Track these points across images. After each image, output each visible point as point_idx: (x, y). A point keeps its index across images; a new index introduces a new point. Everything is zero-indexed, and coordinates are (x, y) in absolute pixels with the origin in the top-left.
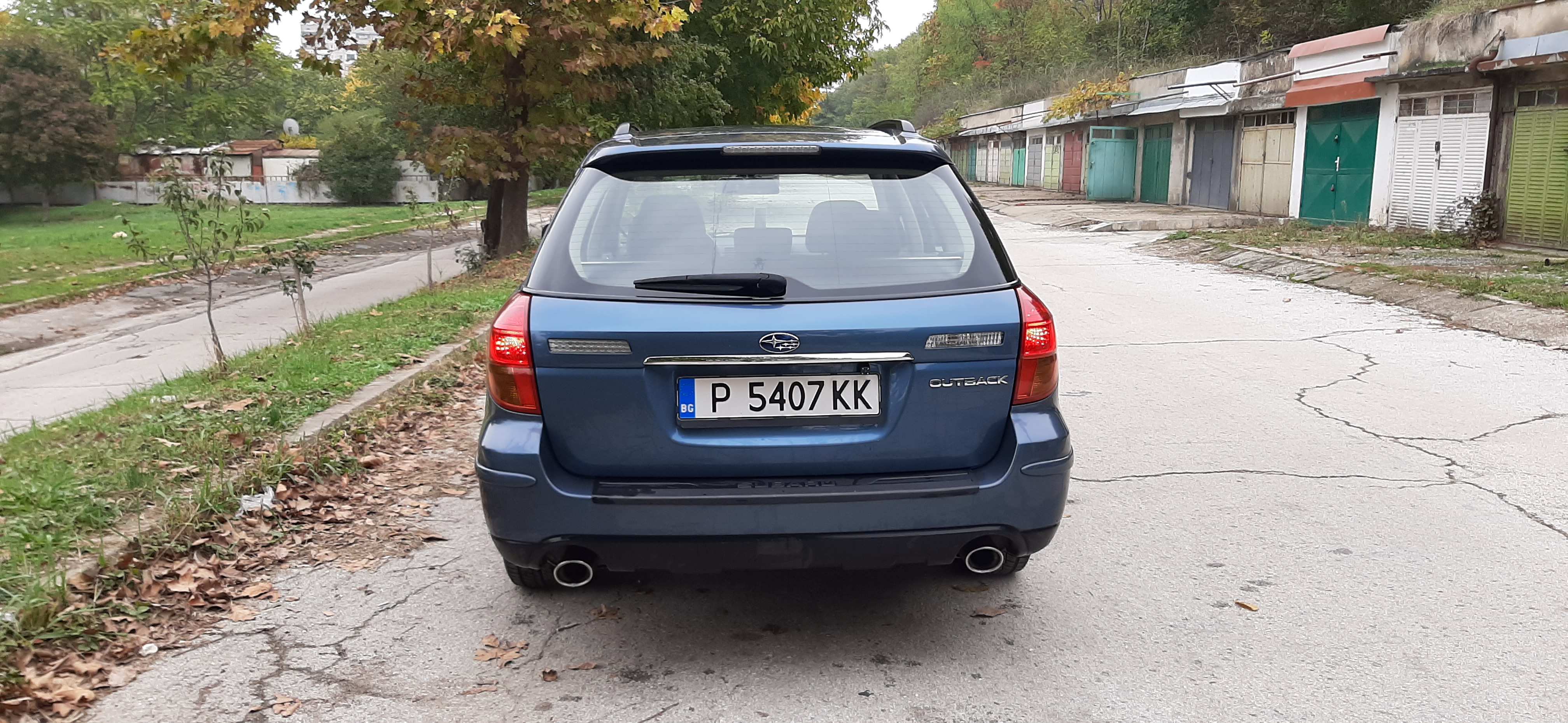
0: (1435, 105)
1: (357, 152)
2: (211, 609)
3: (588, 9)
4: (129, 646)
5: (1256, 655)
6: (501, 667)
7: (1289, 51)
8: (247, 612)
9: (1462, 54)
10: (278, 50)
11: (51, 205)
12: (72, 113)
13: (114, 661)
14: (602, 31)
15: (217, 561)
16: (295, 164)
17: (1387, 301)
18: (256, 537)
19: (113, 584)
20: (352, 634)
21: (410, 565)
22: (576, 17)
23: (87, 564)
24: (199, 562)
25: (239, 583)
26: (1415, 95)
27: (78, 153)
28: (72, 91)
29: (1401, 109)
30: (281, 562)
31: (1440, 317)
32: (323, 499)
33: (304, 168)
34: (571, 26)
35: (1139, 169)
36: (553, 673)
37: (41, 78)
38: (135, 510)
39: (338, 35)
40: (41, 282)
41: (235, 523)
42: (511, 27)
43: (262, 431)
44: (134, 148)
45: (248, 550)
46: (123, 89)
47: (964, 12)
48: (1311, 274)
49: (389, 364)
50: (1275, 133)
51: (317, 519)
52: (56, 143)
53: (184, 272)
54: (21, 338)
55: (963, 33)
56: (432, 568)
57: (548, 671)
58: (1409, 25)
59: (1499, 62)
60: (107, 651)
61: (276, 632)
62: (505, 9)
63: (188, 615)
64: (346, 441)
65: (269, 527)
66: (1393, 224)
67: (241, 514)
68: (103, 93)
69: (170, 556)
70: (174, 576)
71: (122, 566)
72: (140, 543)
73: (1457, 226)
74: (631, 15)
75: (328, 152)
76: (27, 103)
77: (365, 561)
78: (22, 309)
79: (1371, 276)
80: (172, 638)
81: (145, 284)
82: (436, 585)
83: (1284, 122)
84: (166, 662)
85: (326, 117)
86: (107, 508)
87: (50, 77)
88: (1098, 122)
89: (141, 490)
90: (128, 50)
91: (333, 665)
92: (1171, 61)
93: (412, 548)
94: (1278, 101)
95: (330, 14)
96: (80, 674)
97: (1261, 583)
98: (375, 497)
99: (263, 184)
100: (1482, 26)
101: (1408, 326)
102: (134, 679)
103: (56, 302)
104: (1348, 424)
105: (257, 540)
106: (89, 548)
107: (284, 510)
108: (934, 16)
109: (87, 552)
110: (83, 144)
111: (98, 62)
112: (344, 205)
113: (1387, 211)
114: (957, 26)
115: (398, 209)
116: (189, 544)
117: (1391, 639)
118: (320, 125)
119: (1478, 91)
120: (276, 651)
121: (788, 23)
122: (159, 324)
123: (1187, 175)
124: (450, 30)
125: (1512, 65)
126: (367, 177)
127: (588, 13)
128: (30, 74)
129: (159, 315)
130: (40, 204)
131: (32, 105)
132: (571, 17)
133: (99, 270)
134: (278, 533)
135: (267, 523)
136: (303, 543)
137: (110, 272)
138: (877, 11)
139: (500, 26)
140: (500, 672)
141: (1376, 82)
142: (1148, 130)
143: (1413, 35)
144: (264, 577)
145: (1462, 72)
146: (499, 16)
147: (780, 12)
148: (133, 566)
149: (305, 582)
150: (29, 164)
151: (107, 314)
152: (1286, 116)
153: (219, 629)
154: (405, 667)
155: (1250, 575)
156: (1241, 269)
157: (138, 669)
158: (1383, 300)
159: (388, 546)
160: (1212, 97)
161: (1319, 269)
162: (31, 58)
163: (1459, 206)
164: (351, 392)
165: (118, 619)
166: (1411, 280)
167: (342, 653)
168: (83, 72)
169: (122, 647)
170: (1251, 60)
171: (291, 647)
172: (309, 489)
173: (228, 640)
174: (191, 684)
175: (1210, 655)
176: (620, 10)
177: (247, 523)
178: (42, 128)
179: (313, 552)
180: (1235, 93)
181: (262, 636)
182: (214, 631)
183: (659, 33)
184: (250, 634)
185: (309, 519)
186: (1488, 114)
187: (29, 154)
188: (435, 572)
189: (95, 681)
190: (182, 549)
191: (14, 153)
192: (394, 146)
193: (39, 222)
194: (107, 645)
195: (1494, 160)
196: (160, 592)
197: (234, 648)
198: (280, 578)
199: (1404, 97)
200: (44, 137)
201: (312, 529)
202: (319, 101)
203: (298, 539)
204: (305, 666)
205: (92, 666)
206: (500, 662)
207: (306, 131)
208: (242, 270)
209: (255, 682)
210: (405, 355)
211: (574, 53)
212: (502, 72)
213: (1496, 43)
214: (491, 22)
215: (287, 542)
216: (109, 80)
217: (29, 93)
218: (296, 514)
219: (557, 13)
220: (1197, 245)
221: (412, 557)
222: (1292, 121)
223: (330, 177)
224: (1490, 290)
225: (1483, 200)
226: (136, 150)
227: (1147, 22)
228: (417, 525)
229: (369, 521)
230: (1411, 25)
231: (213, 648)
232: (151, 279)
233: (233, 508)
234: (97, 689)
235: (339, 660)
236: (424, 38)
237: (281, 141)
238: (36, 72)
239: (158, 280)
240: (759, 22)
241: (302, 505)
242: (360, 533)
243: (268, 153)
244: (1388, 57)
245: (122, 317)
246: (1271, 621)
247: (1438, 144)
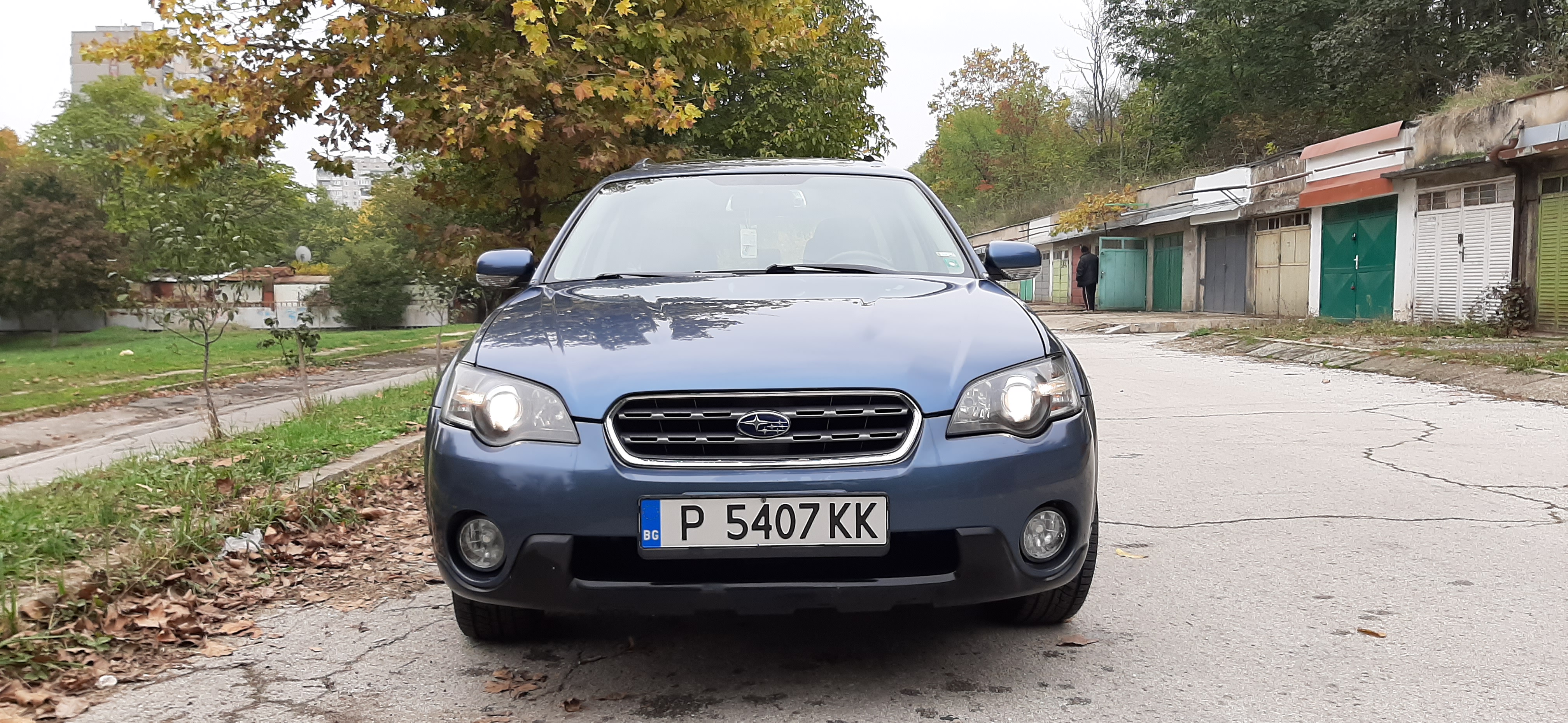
0: (1456, 198)
1: (367, 277)
2: (181, 645)
3: (602, 107)
4: (84, 677)
5: (1398, 678)
6: (515, 699)
7: (1300, 153)
8: (224, 647)
9: (1481, 145)
10: (293, 180)
11: (60, 332)
12: (85, 239)
13: (64, 691)
14: (617, 130)
15: (194, 597)
16: (306, 290)
17: (1431, 380)
18: (239, 578)
19: (73, 615)
20: (343, 667)
21: (411, 605)
22: (590, 116)
23: (44, 592)
24: (172, 598)
25: (217, 621)
26: (1433, 189)
27: (90, 279)
28: (87, 218)
29: (1419, 204)
30: (266, 602)
31: (1491, 391)
32: (316, 546)
33: (315, 293)
34: (585, 125)
35: (1150, 278)
36: (575, 702)
37: (56, 205)
38: (106, 546)
39: (352, 136)
40: (41, 393)
41: (217, 563)
42: (524, 122)
43: (253, 479)
44: (147, 275)
45: (229, 589)
46: (138, 217)
47: (966, 139)
48: (1346, 359)
49: (394, 430)
50: (1289, 235)
51: (308, 564)
52: (68, 269)
53: (189, 385)
54: (18, 444)
55: (965, 159)
56: (437, 608)
57: (570, 700)
58: (1423, 120)
59: (1521, 150)
60: (58, 681)
61: (255, 667)
62: (519, 104)
63: (155, 650)
64: (345, 495)
65: (255, 569)
66: (1418, 320)
67: (224, 555)
68: (118, 222)
69: (138, 591)
70: (143, 611)
71: (86, 594)
72: (107, 575)
73: (1487, 316)
74: (645, 113)
75: (339, 278)
76: (42, 229)
77: (361, 601)
78: (21, 418)
79: (1409, 358)
80: (135, 672)
81: (148, 395)
82: (441, 623)
83: (1298, 223)
84: (125, 694)
85: (338, 247)
86: (73, 540)
87: (65, 204)
88: (1106, 233)
89: (114, 527)
90: (140, 154)
91: (320, 697)
92: (1177, 173)
93: (414, 589)
94: (1292, 203)
95: (344, 116)
96: (22, 705)
97: (1380, 613)
98: (373, 546)
99: (273, 310)
100: (1499, 117)
101: (1459, 400)
102: (86, 710)
103: (56, 411)
104: (1427, 476)
105: (240, 581)
106: (49, 577)
107: (272, 554)
108: (936, 145)
109: (46, 581)
110: (95, 270)
111: (114, 191)
112: (354, 329)
113: (1412, 307)
114: (959, 151)
115: (408, 331)
116: (163, 579)
117: (1548, 661)
118: (332, 256)
119: (1499, 181)
120: (253, 685)
121: (797, 136)
122: (160, 429)
123: (1200, 282)
124: (464, 126)
125: (1534, 151)
126: (377, 302)
127: (602, 112)
128: (45, 201)
129: (161, 422)
130: (50, 331)
131: (47, 232)
132: (585, 116)
133: (102, 383)
134: (266, 575)
135: (253, 566)
136: (292, 585)
137: (113, 384)
138: (886, 128)
139: (514, 122)
140: (513, 703)
141: (1392, 178)
142: (1159, 240)
143: (1428, 130)
144: (246, 615)
145: (1483, 162)
146: (513, 112)
147: (789, 126)
148: (97, 596)
149: (291, 620)
150: (41, 290)
151: (109, 423)
152: (1301, 217)
153: (190, 664)
154: (404, 699)
155: (1364, 607)
156: (1269, 358)
157: (92, 701)
158: (1427, 380)
159: (387, 588)
160: (1222, 203)
161: (1353, 355)
162: (47, 186)
163: (1488, 296)
164: (352, 452)
165: (75, 650)
166: (1454, 360)
167: (329, 686)
168: (99, 202)
169: (75, 677)
170: (1261, 164)
171: (271, 681)
172: (301, 536)
173: (199, 674)
174: (151, 716)
175: (1345, 679)
176: (633, 107)
177: (229, 564)
178: (55, 254)
179: (302, 593)
180: (1246, 197)
181: (240, 671)
182: (184, 665)
183: (672, 130)
184: (225, 669)
185: (299, 563)
186: (1511, 204)
187: (41, 281)
188: (438, 611)
189: (39, 711)
190: (155, 583)
191: (26, 279)
192: (405, 272)
193: (48, 347)
194: (57, 676)
195: (1521, 249)
196: (125, 627)
197: (205, 682)
198: (264, 616)
199: (1422, 191)
200: (56, 262)
201: (303, 572)
202: (331, 233)
203: (287, 582)
204: (287, 698)
205: (39, 695)
206: (515, 693)
207: (317, 260)
208: (248, 384)
209: (226, 714)
210: (411, 422)
211: (587, 152)
212: (515, 175)
213: (1516, 132)
214: (504, 117)
215: (274, 584)
216: (124, 209)
217: (43, 220)
218: (284, 558)
219: (572, 112)
220: (1221, 340)
221: (414, 598)
222: (1307, 222)
223: (340, 302)
224: (1540, 365)
225: (1512, 289)
226: (149, 278)
227: (1149, 143)
228: (421, 570)
229: (366, 566)
230: (1426, 120)
231: (182, 681)
232: (156, 391)
233: (215, 549)
234: (42, 719)
235: (326, 692)
236: (438, 136)
237: (293, 268)
238: (52, 200)
239: (162, 392)
240: (769, 136)
241: (294, 550)
242: (356, 576)
243: (279, 280)
244: (1403, 152)
245: (123, 424)
246: (1404, 646)
247: (1461, 237)
